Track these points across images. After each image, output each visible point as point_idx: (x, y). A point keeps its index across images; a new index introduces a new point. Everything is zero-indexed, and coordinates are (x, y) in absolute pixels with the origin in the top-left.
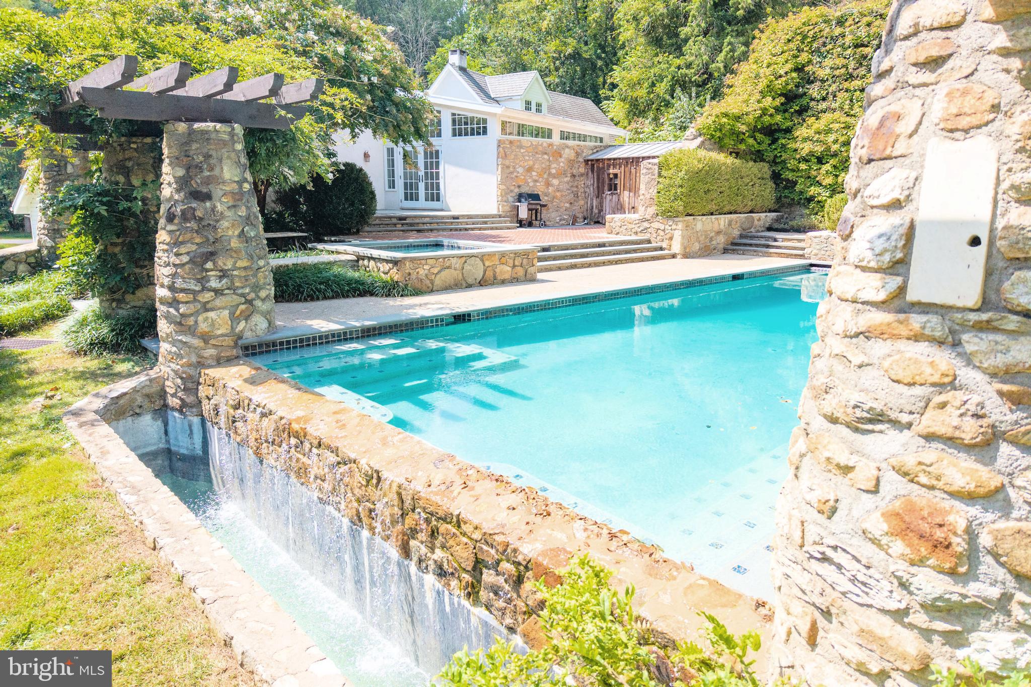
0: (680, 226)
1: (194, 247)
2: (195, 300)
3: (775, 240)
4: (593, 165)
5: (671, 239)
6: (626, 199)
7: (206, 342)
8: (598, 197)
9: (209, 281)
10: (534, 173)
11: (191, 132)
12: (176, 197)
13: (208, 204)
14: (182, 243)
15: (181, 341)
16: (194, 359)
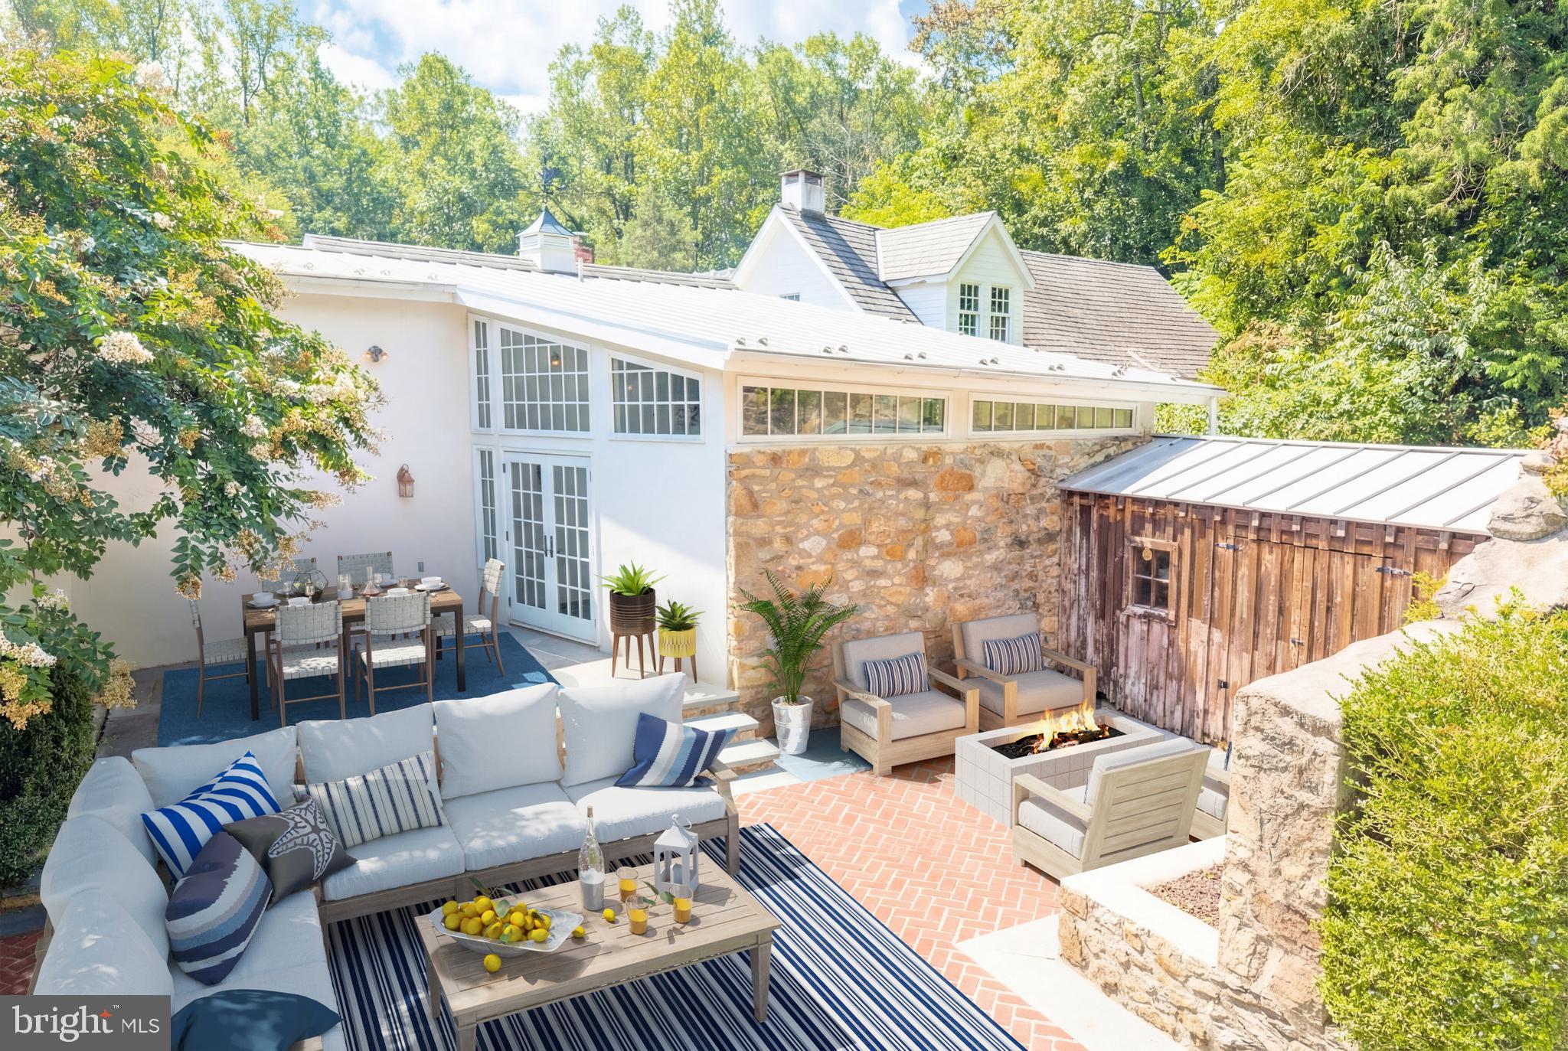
4: (1085, 511)
6: (1197, 646)
8: (1101, 615)
10: (867, 551)
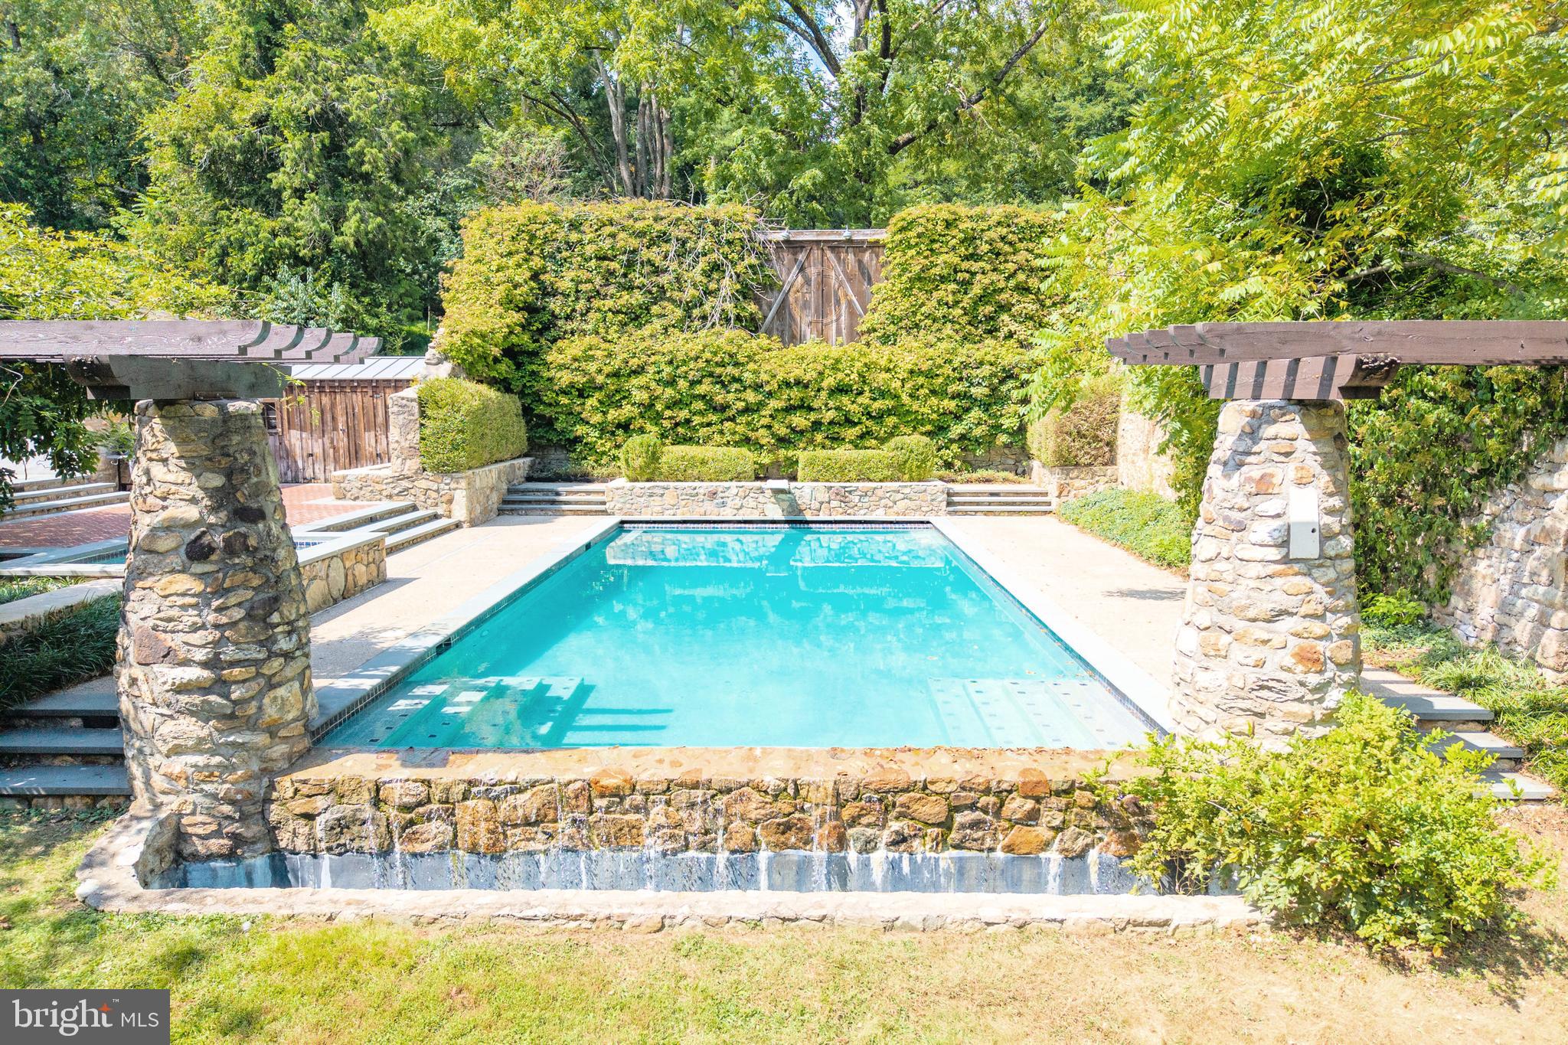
0: (463, 484)
1: (250, 594)
2: (258, 674)
3: (558, 494)
5: (450, 501)
6: (295, 441)
7: (273, 735)
9: (275, 642)
11: (226, 417)
12: (212, 519)
13: (261, 526)
14: (228, 591)
15: (233, 744)
16: (255, 766)
